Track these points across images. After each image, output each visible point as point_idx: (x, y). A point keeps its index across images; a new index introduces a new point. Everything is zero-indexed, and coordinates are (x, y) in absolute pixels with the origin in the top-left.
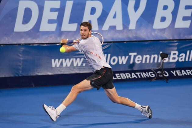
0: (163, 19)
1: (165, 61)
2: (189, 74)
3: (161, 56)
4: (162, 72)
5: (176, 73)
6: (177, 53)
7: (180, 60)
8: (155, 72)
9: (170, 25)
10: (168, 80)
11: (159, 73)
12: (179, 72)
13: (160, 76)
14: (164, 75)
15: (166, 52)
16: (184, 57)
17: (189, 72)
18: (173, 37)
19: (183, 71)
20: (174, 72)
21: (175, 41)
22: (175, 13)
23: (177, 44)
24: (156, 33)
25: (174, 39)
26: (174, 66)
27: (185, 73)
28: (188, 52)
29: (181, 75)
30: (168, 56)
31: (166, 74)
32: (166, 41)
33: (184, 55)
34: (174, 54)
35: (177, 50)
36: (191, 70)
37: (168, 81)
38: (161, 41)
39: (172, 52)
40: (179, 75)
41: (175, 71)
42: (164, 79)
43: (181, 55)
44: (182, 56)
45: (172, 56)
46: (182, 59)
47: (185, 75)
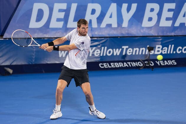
0: (150, 19)
1: (151, 53)
2: (171, 64)
3: (148, 49)
4: (149, 62)
5: (160, 63)
6: (161, 46)
8: (143, 62)
9: (155, 24)
10: (153, 68)
11: (146, 63)
12: (162, 62)
13: (147, 65)
14: (150, 64)
15: (152, 46)
16: (166, 50)
17: (170, 62)
18: (158, 34)
19: (165, 61)
20: (158, 62)
21: (160, 37)
22: (159, 15)
23: (161, 39)
24: (144, 30)
25: (159, 35)
27: (167, 63)
28: (170, 46)
29: (164, 65)
30: (154, 49)
31: (152, 64)
32: (152, 37)
33: (166, 48)
34: (159, 48)
35: (161, 44)
36: (172, 61)
37: (153, 70)
38: (148, 37)
39: (157, 46)
40: (162, 65)
41: (159, 62)
42: (150, 68)
43: (164, 48)
44: (165, 49)
45: (157, 49)
46: (164, 52)
47: (167, 65)
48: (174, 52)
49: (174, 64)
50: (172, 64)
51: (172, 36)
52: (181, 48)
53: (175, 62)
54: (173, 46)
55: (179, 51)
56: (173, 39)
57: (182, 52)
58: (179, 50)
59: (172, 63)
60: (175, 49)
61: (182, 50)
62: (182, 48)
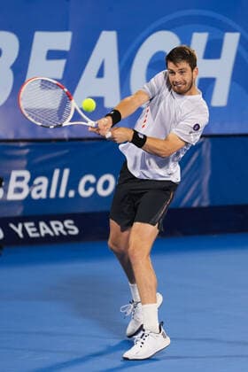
2: (59, 232)
5: (24, 230)
6: (26, 174)
7: (35, 196)
9: (7, 102)
12: (31, 227)
16: (44, 187)
17: (57, 226)
18: (17, 132)
19: (42, 225)
20: (17, 226)
21: (22, 144)
23: (26, 151)
25: (19, 138)
26: (19, 212)
27: (48, 231)
28: (57, 172)
29: (37, 235)
30: (3, 184)
33: (44, 180)
34: (20, 179)
35: (28, 168)
36: (63, 222)
39: (15, 174)
40: (31, 235)
41: (20, 226)
43: (37, 181)
44: (40, 184)
45: (13, 184)
46: (39, 192)
47: (47, 235)
48: (72, 194)
49: (70, 232)
50: (64, 233)
51: (62, 140)
52: (91, 178)
53: (75, 224)
54: (66, 172)
55: (86, 188)
56: (66, 151)
57: (95, 192)
58: (88, 185)
59: (66, 229)
60: (73, 184)
61: (94, 185)
62: (98, 179)
